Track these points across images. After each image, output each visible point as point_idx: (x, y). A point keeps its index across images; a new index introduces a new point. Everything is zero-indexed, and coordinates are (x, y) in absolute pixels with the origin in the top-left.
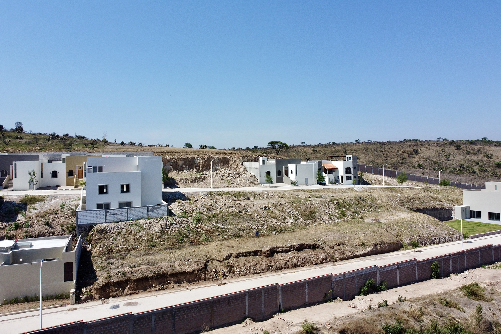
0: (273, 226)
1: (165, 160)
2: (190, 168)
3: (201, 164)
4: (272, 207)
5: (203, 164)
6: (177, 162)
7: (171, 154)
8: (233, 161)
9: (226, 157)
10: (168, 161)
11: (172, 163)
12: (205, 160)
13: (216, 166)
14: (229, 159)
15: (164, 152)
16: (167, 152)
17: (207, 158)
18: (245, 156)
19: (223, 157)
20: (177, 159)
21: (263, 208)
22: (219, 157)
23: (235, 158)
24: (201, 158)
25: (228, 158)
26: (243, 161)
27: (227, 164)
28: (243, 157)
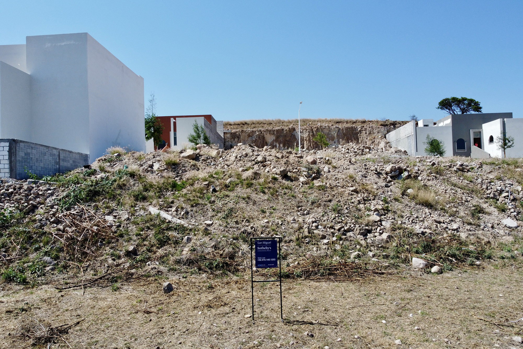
0: (423, 233)
1: (244, 134)
2: (286, 147)
3: (306, 140)
4: (425, 173)
5: (309, 140)
6: (264, 138)
7: (257, 125)
8: (366, 133)
9: (352, 127)
10: (249, 136)
11: (256, 140)
12: (313, 132)
13: (335, 143)
14: (359, 129)
15: (246, 123)
16: (251, 123)
17: (318, 129)
18: (391, 124)
19: (346, 126)
20: (264, 131)
21: (387, 174)
22: (340, 127)
23: (370, 129)
24: (307, 130)
25: (355, 129)
26: (386, 132)
27: (355, 139)
28: (387, 125)
